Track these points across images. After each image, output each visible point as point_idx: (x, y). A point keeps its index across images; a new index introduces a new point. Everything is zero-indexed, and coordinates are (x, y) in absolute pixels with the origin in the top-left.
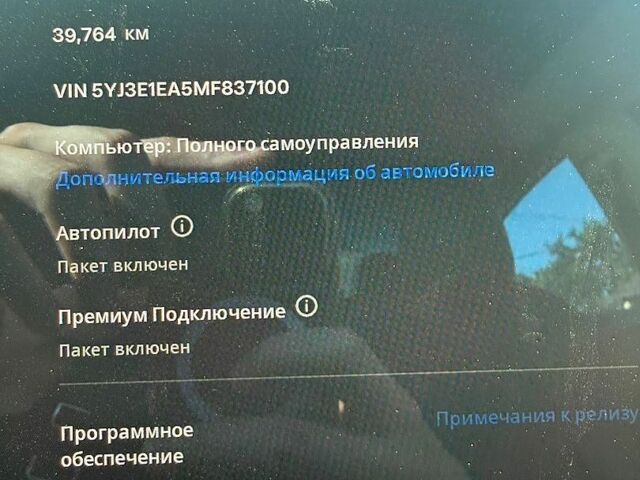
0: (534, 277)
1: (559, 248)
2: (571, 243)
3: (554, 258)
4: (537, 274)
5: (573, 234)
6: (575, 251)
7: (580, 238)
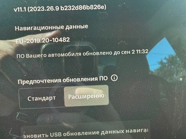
0: (154, 71)
1: (161, 63)
2: (165, 61)
3: (160, 66)
4: (155, 70)
5: (165, 58)
6: (166, 63)
7: (167, 60)
